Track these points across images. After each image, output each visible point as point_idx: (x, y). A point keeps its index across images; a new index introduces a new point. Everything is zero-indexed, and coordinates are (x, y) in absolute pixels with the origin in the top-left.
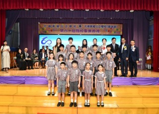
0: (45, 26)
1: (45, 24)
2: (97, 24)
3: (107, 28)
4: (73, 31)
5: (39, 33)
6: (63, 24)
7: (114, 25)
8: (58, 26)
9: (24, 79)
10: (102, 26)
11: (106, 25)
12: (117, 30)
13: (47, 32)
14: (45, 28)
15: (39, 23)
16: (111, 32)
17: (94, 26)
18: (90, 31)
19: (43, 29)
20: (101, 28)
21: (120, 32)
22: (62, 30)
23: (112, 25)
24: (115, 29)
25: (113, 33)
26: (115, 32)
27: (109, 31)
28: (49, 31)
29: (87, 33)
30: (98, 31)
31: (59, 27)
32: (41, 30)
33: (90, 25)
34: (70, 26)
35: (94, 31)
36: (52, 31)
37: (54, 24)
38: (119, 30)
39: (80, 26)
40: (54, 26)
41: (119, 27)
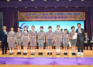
0: (23, 14)
1: (23, 13)
2: (65, 12)
3: (73, 15)
4: (46, 18)
5: (19, 20)
6: (37, 13)
7: (78, 13)
8: (33, 14)
9: (5, 60)
10: (69, 14)
11: (72, 12)
12: (81, 16)
13: (25, 19)
14: (23, 16)
15: (18, 12)
16: (76, 18)
17: (62, 14)
18: (59, 18)
19: (22, 17)
20: (68, 15)
21: (83, 18)
22: (37, 18)
23: (77, 12)
24: (80, 16)
25: (78, 19)
26: (79, 18)
27: (74, 18)
28: (26, 18)
29: (57, 19)
30: (66, 18)
31: (35, 15)
32: (20, 17)
33: (59, 13)
34: (43, 14)
35: (62, 18)
36: (28, 18)
37: (31, 13)
38: (83, 17)
39: (51, 14)
40: (30, 14)
41: (82, 14)
